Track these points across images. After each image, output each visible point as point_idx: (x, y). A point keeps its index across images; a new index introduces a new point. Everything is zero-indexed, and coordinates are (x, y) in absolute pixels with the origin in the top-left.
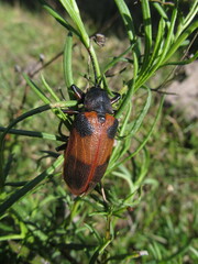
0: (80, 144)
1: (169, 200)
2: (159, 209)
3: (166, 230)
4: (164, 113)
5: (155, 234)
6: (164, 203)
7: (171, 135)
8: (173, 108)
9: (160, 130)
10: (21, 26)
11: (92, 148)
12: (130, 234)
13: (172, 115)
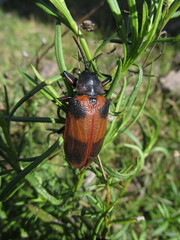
0: (75, 125)
1: (172, 169)
2: (165, 177)
3: (172, 194)
4: (164, 98)
5: (162, 197)
6: (168, 172)
7: (171, 116)
8: (172, 93)
9: (161, 113)
10: (36, 35)
11: (86, 128)
12: (140, 198)
13: (171, 98)
